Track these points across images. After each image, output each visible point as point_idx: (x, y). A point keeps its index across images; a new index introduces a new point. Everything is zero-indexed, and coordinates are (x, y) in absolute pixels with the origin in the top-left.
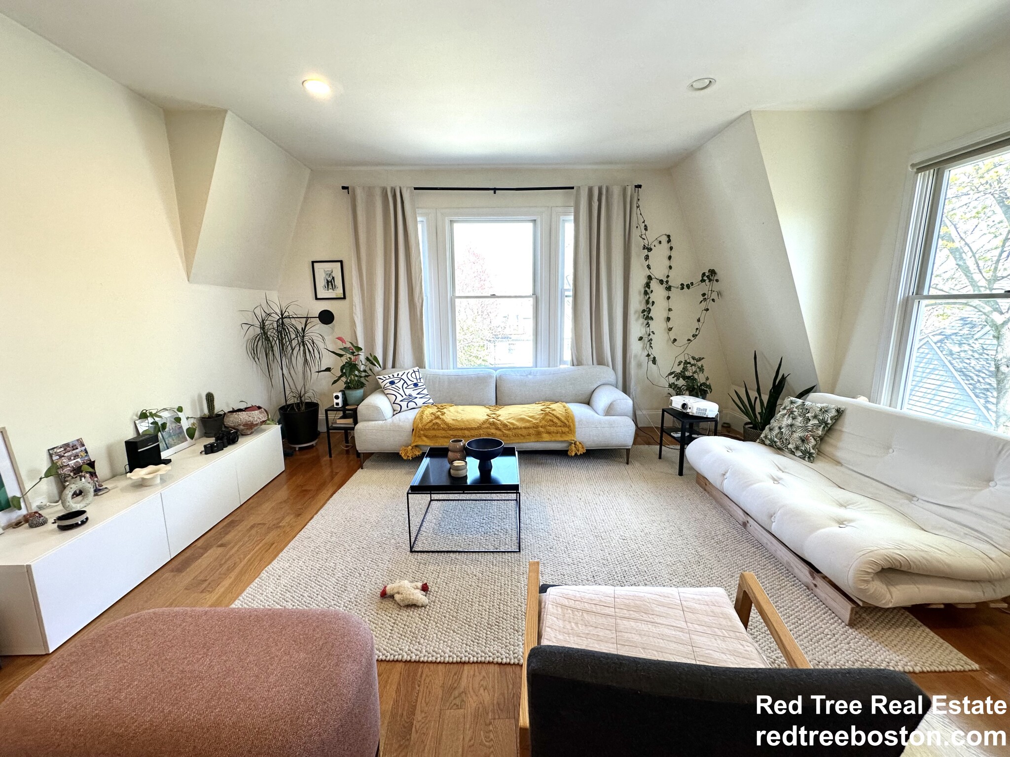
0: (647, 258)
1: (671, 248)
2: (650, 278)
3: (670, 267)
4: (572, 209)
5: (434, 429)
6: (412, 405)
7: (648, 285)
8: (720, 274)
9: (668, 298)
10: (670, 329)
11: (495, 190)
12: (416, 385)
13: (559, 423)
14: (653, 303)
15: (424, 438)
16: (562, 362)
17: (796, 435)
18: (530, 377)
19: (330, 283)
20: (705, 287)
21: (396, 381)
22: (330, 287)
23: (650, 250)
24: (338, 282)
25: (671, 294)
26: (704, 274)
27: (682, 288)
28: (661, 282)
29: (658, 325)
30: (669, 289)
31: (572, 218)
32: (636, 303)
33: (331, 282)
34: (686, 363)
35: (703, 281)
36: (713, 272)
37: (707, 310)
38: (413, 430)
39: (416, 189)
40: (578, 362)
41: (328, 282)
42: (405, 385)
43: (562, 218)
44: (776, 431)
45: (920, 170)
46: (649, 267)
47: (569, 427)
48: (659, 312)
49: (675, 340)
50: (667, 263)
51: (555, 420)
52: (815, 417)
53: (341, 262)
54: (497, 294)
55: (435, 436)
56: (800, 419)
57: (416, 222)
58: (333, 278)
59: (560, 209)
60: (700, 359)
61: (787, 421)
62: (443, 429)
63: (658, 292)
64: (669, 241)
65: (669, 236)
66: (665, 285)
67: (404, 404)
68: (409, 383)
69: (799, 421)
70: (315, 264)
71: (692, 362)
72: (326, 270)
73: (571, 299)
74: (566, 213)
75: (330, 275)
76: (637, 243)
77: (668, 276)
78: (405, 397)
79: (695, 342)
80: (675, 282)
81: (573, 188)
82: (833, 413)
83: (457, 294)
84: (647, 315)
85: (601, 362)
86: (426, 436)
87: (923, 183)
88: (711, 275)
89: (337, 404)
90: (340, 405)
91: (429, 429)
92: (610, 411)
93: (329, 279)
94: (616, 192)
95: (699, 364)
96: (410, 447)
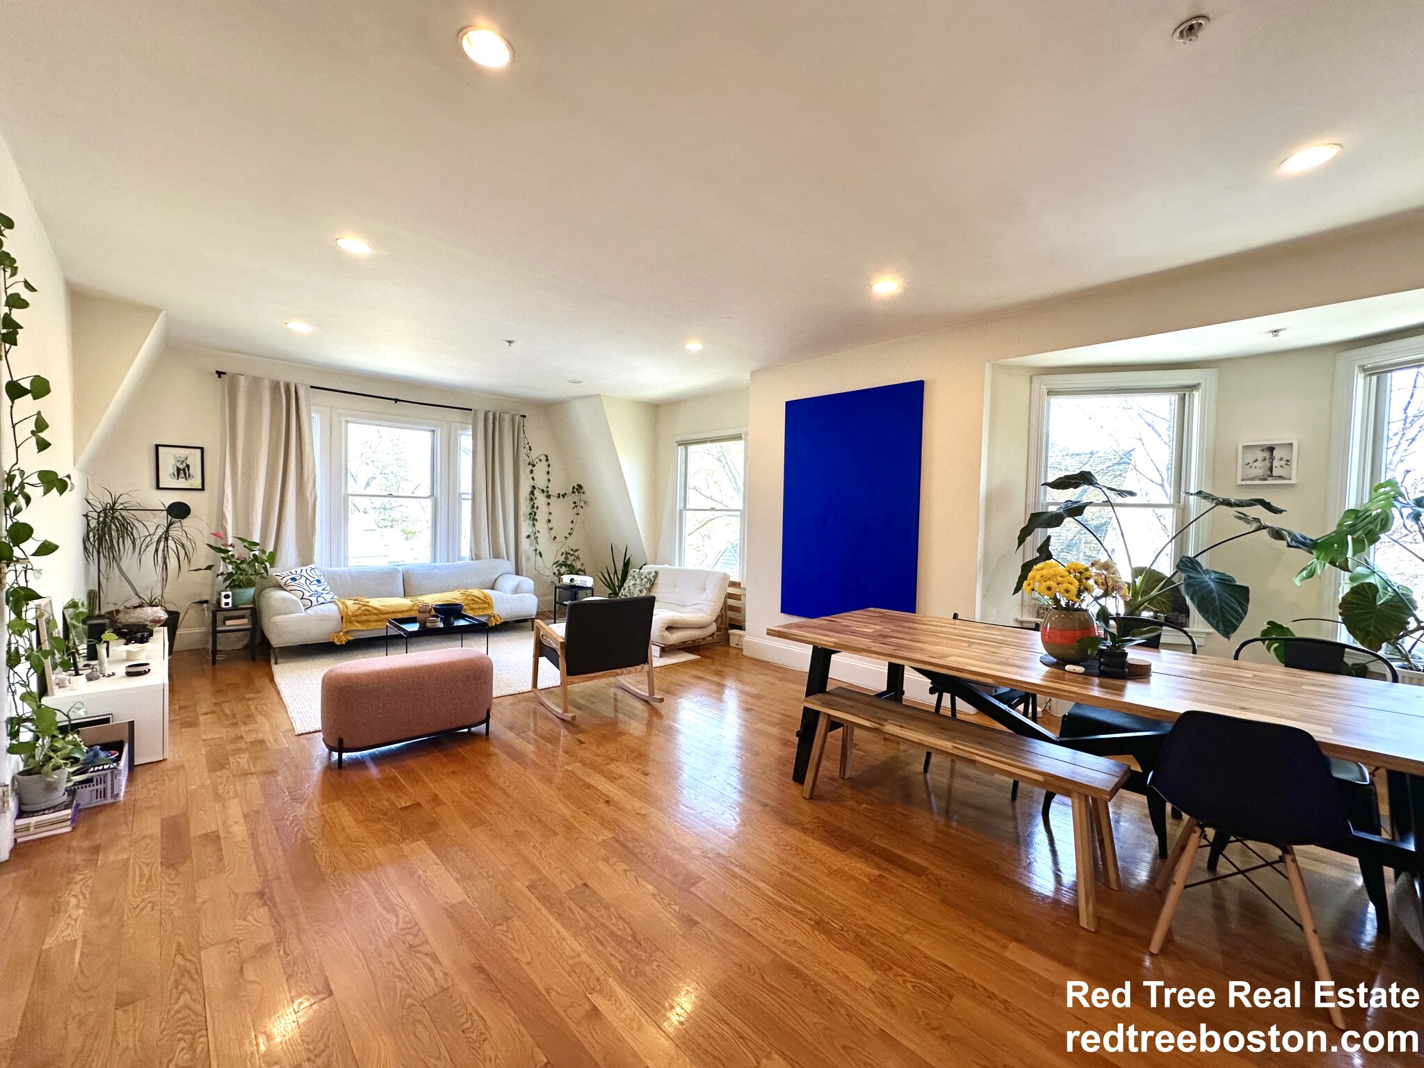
0: (532, 472)
1: (549, 466)
2: (534, 487)
3: (549, 480)
4: (471, 427)
5: (365, 615)
6: (321, 600)
7: (532, 493)
8: (585, 489)
9: (549, 504)
10: (551, 529)
11: (396, 400)
12: (319, 581)
13: (480, 602)
14: (538, 507)
15: (356, 624)
16: (460, 558)
17: (637, 589)
18: (437, 570)
19: (182, 471)
20: (576, 497)
21: (298, 578)
22: (182, 475)
23: (534, 466)
24: (195, 470)
25: (550, 501)
26: (574, 488)
27: (559, 497)
28: (543, 491)
29: (541, 525)
30: (549, 497)
31: (470, 433)
32: (525, 508)
33: (184, 470)
34: (567, 553)
35: (573, 492)
36: (580, 486)
37: (578, 514)
38: (342, 617)
39: (312, 387)
40: (476, 556)
41: (179, 470)
42: (308, 582)
43: (460, 432)
44: (627, 589)
45: (679, 445)
46: (533, 479)
47: (488, 603)
48: (541, 515)
49: (555, 538)
50: (546, 476)
51: (476, 599)
52: (646, 577)
53: (202, 449)
54: (394, 494)
55: (368, 621)
56: (638, 580)
57: (310, 419)
58: (188, 466)
59: (459, 425)
60: (577, 550)
61: (633, 582)
62: (375, 614)
63: (541, 499)
64: (547, 460)
65: (547, 456)
66: (545, 494)
67: (314, 599)
68: (312, 579)
69: (638, 581)
70: (160, 448)
71: (572, 553)
72: (177, 456)
73: (469, 503)
74: (464, 429)
75: (182, 462)
76: (523, 460)
77: (548, 487)
78: (312, 593)
79: (570, 538)
80: (553, 491)
81: (471, 410)
82: (654, 574)
83: (350, 492)
84: (533, 517)
85: (496, 555)
86: (358, 622)
87: (681, 449)
88: (579, 489)
89: (227, 604)
90: (230, 605)
91: (361, 615)
92: (516, 590)
93: (181, 467)
94: (507, 418)
95: (576, 554)
96: (342, 633)
